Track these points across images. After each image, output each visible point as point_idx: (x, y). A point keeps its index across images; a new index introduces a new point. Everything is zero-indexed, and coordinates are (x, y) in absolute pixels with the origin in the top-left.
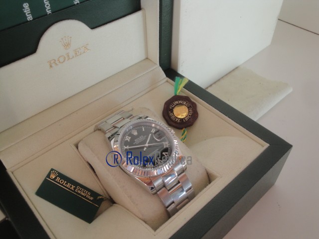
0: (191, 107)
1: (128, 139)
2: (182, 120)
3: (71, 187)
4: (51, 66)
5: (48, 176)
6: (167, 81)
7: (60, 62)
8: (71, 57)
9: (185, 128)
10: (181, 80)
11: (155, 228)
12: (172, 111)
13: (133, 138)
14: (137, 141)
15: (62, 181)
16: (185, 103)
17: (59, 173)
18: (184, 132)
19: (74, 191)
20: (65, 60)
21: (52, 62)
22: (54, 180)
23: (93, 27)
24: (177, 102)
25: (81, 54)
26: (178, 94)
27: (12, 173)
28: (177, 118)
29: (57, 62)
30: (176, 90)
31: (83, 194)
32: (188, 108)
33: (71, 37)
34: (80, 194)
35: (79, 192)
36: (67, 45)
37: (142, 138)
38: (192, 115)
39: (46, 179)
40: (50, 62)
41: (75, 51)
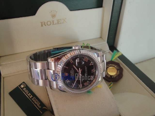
0: (119, 70)
2: (111, 76)
3: (30, 96)
4: (42, 26)
5: (20, 85)
6: (109, 52)
7: (47, 24)
8: (54, 23)
9: (112, 82)
10: (117, 52)
15: (26, 91)
16: (116, 66)
17: (27, 86)
18: (111, 84)
19: (31, 99)
20: (51, 24)
21: (43, 23)
22: (22, 88)
23: (71, 10)
25: (61, 23)
26: (113, 60)
27: (4, 78)
28: (109, 74)
29: (46, 24)
30: (113, 58)
31: (36, 102)
32: (117, 70)
33: (57, 12)
34: (34, 102)
35: (34, 100)
36: (54, 16)
38: (118, 75)
39: (18, 86)
40: (42, 23)
41: (58, 20)
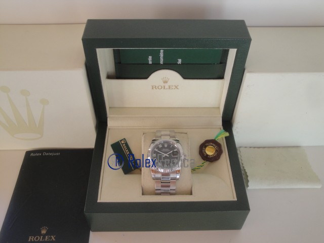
0: (218, 151)
1: (160, 146)
3: (127, 152)
4: (153, 88)
5: (121, 141)
6: (221, 129)
8: (166, 88)
9: (207, 161)
11: (143, 194)
12: (206, 147)
13: (163, 147)
14: (164, 150)
15: (125, 147)
16: (216, 147)
17: (126, 142)
18: (204, 163)
20: (162, 88)
22: (122, 144)
23: (184, 78)
24: (211, 144)
25: (172, 89)
26: (216, 140)
27: (109, 129)
29: (157, 88)
32: (216, 151)
33: (169, 79)
36: (165, 82)
37: (167, 150)
38: (215, 156)
39: (118, 142)
40: (153, 86)
41: (169, 86)
